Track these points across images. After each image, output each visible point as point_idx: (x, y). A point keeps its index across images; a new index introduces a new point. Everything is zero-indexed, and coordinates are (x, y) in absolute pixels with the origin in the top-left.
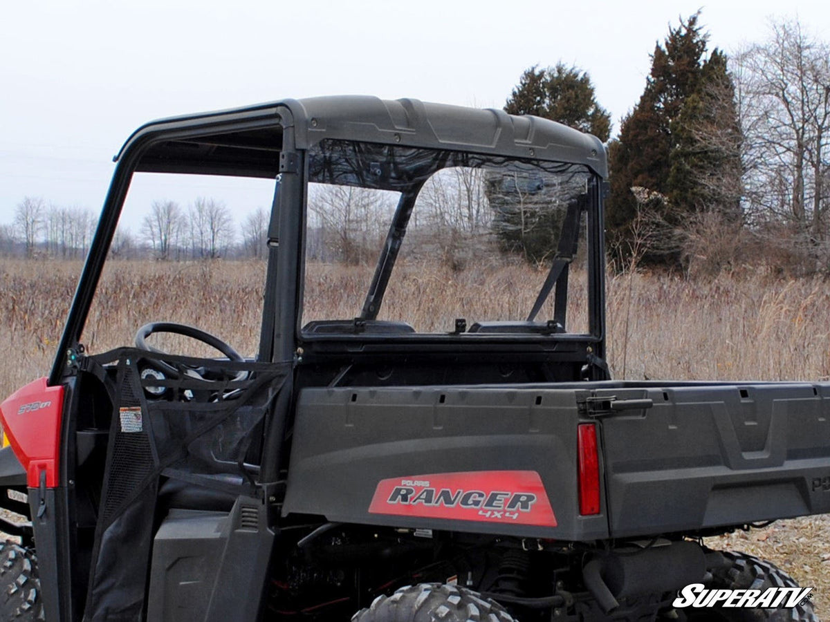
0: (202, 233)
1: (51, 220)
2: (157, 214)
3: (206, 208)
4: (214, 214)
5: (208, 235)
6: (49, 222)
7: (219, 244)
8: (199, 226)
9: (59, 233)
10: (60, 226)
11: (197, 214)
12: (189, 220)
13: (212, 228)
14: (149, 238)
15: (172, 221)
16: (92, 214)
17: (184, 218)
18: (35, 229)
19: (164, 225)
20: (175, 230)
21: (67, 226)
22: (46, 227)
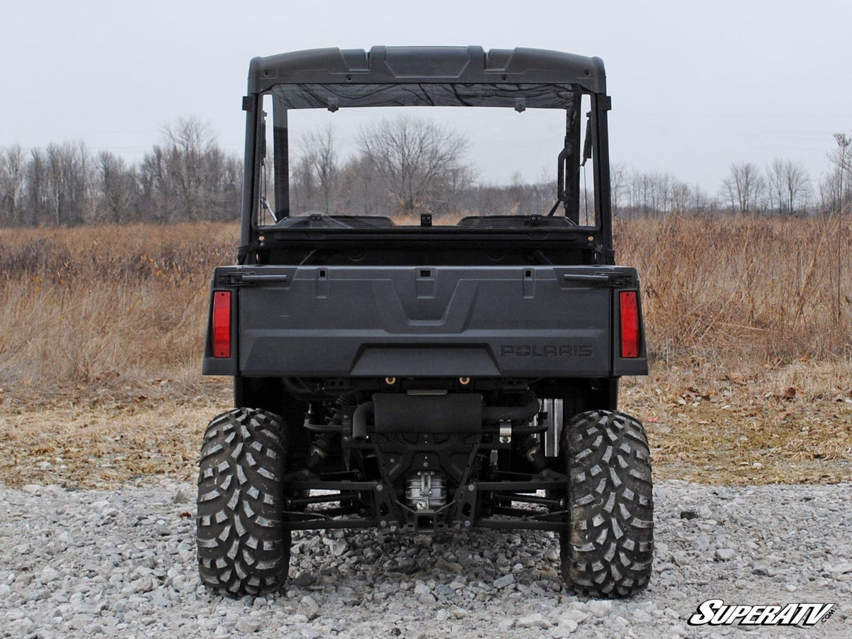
0: (780, 194)
1: (634, 185)
2: (736, 176)
3: (784, 168)
4: (791, 174)
5: (786, 196)
6: (632, 186)
7: (797, 204)
8: (777, 187)
9: (642, 196)
10: (642, 190)
11: (775, 176)
12: (767, 181)
13: (790, 188)
14: (729, 200)
15: (751, 183)
16: (673, 178)
17: (762, 180)
18: (618, 193)
19: (742, 188)
20: (754, 191)
21: (649, 190)
22: (629, 192)
